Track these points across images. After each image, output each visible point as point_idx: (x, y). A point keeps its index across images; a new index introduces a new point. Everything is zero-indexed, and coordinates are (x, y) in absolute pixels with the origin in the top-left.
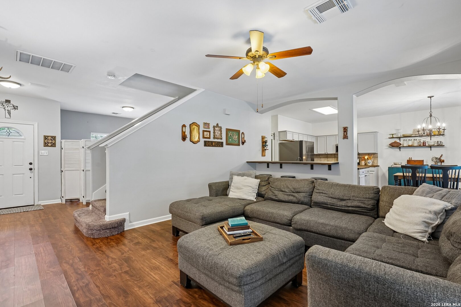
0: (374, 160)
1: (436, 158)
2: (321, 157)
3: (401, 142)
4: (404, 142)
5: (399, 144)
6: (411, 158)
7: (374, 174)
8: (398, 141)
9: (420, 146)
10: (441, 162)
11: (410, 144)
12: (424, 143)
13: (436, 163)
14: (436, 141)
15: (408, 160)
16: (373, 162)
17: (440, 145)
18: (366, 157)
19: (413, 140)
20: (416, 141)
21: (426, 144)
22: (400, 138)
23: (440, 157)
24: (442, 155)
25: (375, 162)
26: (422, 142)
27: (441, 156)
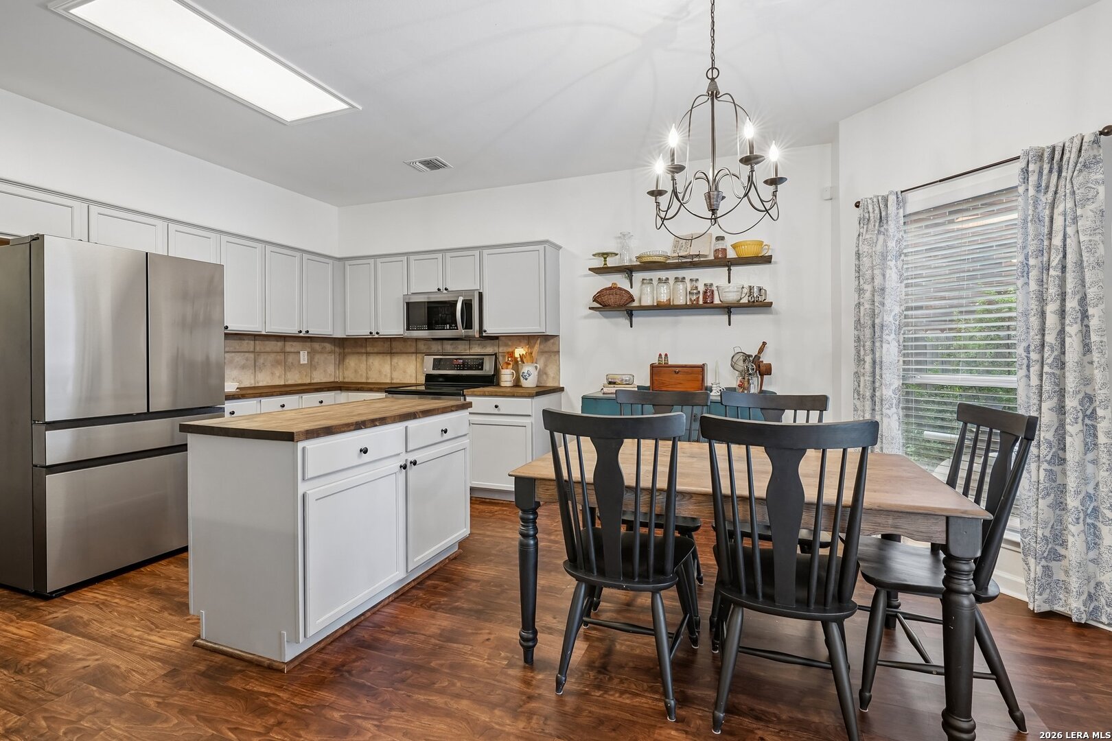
0: (546, 366)
1: (747, 357)
2: (369, 349)
3: (635, 292)
4: (644, 291)
5: (626, 297)
6: (666, 355)
7: (529, 428)
8: (621, 281)
9: (691, 308)
10: (762, 375)
11: (664, 298)
12: (709, 292)
13: (746, 378)
14: (746, 286)
15: (652, 366)
16: (542, 373)
17: (758, 304)
18: (519, 352)
19: (671, 281)
20: (681, 286)
21: (713, 298)
22: (629, 271)
23: (759, 353)
24: (764, 344)
25: (551, 371)
26: (701, 288)
27: (761, 350)
